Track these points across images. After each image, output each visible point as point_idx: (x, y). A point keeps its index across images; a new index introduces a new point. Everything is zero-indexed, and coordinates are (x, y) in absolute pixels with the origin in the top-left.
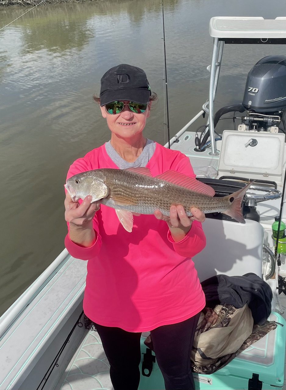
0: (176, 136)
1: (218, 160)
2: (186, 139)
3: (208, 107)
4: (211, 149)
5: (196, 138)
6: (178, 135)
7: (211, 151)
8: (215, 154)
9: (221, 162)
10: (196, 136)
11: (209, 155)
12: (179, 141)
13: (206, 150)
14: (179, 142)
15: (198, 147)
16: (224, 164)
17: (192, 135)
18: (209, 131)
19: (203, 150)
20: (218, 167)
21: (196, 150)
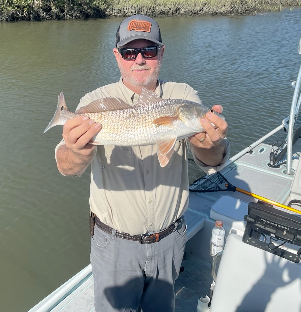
0: (250, 147)
1: (291, 181)
2: (261, 151)
3: (288, 123)
4: (286, 167)
5: (271, 152)
6: (252, 145)
7: (286, 170)
8: (290, 173)
9: (295, 184)
10: (271, 151)
11: (283, 173)
12: (252, 152)
13: (281, 167)
14: (252, 154)
15: (272, 163)
16: (298, 186)
17: (268, 149)
18: (286, 148)
19: (278, 167)
20: (290, 189)
21: (269, 164)
